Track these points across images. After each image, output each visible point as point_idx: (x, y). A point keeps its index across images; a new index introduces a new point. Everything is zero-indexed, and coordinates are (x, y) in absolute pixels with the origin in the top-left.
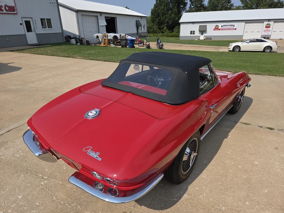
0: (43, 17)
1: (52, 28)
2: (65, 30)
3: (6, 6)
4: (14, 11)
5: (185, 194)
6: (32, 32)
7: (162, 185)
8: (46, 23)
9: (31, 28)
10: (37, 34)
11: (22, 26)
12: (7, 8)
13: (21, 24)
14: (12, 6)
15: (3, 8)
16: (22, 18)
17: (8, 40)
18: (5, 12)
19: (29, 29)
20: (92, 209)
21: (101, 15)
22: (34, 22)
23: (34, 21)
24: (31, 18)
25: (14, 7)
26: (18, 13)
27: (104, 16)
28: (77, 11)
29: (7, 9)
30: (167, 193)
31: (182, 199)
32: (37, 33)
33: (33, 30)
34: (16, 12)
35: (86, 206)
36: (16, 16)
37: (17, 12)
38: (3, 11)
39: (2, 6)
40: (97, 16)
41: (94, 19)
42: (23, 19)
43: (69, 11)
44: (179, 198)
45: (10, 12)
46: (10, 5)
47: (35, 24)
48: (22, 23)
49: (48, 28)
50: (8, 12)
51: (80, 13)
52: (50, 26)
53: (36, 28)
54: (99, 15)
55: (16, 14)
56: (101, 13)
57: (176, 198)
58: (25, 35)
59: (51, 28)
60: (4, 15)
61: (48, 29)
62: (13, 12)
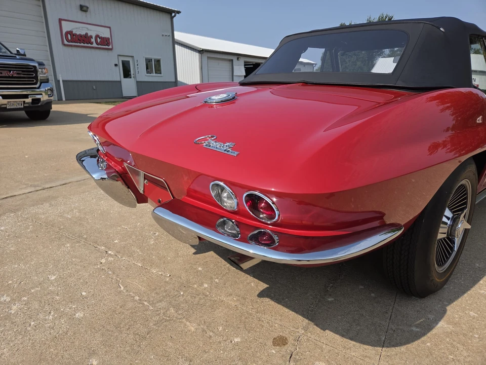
0: (149, 57)
1: (161, 73)
2: (181, 80)
3: (97, 36)
4: (108, 44)
5: (440, 320)
6: (131, 78)
7: (373, 295)
8: (153, 65)
9: (130, 71)
10: (137, 82)
11: (117, 68)
12: (99, 40)
13: (116, 65)
14: (106, 38)
15: (93, 40)
16: (119, 55)
17: (94, 88)
18: (95, 45)
19: (127, 74)
20: (201, 319)
21: (238, 58)
22: (136, 64)
23: (136, 61)
24: (132, 57)
25: (108, 39)
26: (114, 48)
27: (242, 60)
28: (202, 52)
29: (99, 42)
30: (390, 314)
31: (434, 331)
32: (138, 80)
33: (132, 76)
34: (110, 47)
35: (188, 311)
36: (110, 52)
37: (112, 47)
38: (92, 43)
39: (91, 37)
40: (232, 60)
41: (227, 65)
42: (119, 57)
43: (190, 51)
44: (427, 327)
45: (102, 46)
46: (103, 36)
47: (136, 67)
48: (117, 63)
49: (156, 73)
50: (100, 46)
51: (205, 55)
52: (158, 71)
53: (137, 72)
54: (235, 58)
55: (111, 49)
56: (239, 56)
57: (417, 326)
58: (120, 82)
59: (159, 73)
60: (93, 50)
61: (154, 74)
62: (107, 47)
